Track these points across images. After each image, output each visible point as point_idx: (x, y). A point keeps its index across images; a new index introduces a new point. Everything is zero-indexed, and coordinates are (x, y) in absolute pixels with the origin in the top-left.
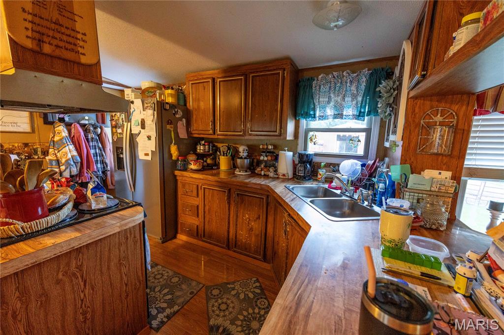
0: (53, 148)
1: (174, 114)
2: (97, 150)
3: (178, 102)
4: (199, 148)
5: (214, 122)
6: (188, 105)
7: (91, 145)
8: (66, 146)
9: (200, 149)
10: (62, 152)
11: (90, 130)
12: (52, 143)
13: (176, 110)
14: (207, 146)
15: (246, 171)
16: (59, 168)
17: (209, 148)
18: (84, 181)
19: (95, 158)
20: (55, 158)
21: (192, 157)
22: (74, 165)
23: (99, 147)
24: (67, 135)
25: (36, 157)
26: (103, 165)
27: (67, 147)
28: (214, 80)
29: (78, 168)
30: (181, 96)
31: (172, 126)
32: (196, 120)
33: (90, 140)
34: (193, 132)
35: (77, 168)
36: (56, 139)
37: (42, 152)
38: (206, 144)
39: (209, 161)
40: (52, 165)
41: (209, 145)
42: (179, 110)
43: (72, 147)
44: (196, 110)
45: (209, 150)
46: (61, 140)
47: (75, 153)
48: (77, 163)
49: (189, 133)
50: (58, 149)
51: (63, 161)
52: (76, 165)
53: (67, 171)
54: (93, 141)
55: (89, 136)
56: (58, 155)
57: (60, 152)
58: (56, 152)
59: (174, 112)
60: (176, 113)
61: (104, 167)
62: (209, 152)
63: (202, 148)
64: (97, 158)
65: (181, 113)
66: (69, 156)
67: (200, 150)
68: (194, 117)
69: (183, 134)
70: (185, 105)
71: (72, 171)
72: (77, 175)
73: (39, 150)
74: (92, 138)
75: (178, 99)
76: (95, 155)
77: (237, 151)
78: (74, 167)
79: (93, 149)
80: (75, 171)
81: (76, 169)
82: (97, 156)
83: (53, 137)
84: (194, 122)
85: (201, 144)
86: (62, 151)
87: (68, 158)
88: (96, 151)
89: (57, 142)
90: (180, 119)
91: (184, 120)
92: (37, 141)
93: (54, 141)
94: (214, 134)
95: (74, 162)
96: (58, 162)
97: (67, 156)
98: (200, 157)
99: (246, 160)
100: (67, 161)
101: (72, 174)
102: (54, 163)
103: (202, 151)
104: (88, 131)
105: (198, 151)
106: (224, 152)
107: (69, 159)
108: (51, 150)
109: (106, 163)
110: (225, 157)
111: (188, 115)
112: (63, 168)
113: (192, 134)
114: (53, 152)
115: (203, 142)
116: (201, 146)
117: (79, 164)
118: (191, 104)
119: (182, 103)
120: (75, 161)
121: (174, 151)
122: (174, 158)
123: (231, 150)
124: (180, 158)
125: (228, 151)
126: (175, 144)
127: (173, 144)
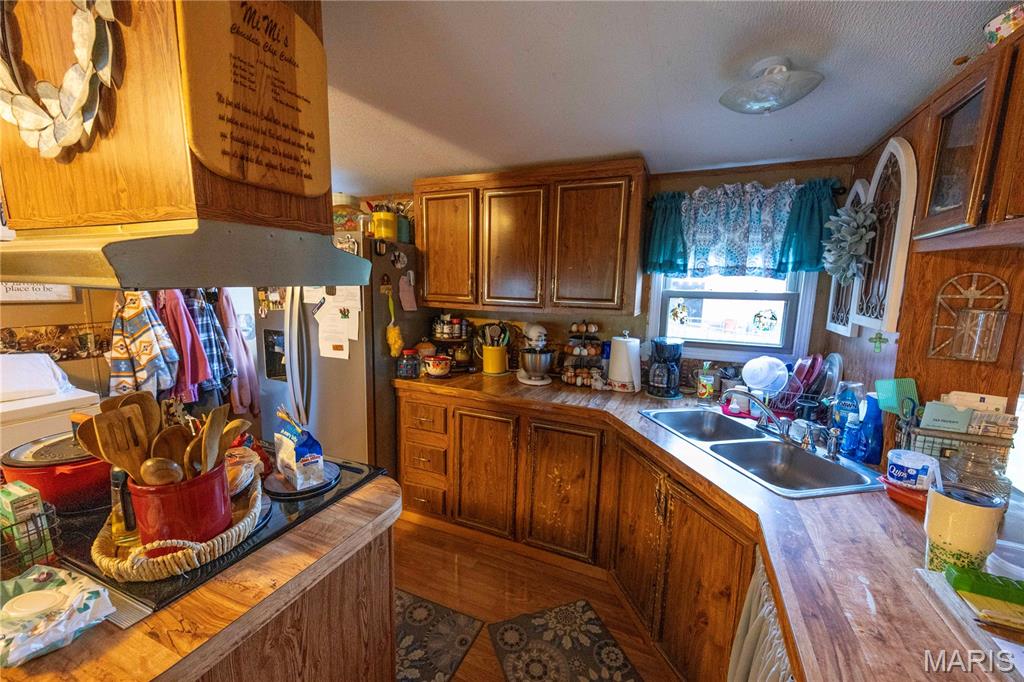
0: (122, 335)
1: (393, 262)
2: (212, 333)
3: (399, 237)
4: (439, 330)
5: (476, 278)
6: (418, 241)
7: (200, 323)
8: (149, 330)
9: (443, 331)
10: (141, 342)
12: (119, 324)
13: (397, 254)
14: (457, 326)
15: (543, 378)
16: (134, 376)
17: (461, 329)
19: (208, 350)
20: (126, 355)
21: (427, 350)
22: (167, 369)
23: (215, 327)
24: (151, 304)
25: (85, 354)
26: (224, 365)
27: (152, 331)
28: (476, 192)
29: (175, 375)
30: (405, 223)
31: (390, 287)
32: (435, 273)
33: (196, 312)
34: (430, 297)
35: (171, 374)
36: (128, 313)
37: (96, 342)
38: (455, 321)
39: (460, 356)
40: (119, 370)
41: (460, 324)
42: (402, 254)
43: (161, 330)
44: (436, 253)
45: (461, 333)
46: (138, 315)
47: (168, 343)
48: (173, 363)
49: (419, 298)
50: (132, 335)
51: (144, 360)
52: (169, 368)
53: (151, 382)
55: (196, 304)
56: (133, 348)
57: (137, 342)
58: (128, 341)
59: (392, 258)
60: (397, 259)
61: (225, 370)
62: (460, 337)
63: (446, 329)
64: (212, 351)
65: (405, 259)
66: (157, 350)
67: (442, 333)
68: (432, 267)
69: (409, 304)
70: (412, 241)
71: (161, 381)
72: (171, 389)
73: (91, 338)
74: (202, 309)
75: (399, 230)
76: (208, 344)
77: (520, 336)
78: (166, 374)
79: (202, 332)
80: (167, 381)
81: (169, 378)
82: (211, 347)
83: (121, 310)
84: (432, 277)
85: (443, 322)
86: (139, 340)
87: (153, 354)
88: (210, 336)
89: (130, 319)
90: (404, 272)
91: (411, 273)
92: (86, 321)
93: (122, 318)
94: (477, 302)
95: (166, 362)
96: (132, 363)
97: (152, 349)
98: (442, 347)
99: (543, 356)
100: (151, 361)
101: (163, 387)
102: (123, 366)
103: (446, 336)
104: (193, 295)
105: (438, 335)
106: (492, 340)
107: (156, 357)
108: (116, 339)
109: (229, 361)
110: (495, 348)
111: (419, 263)
112: (142, 375)
113: (426, 301)
114: (121, 343)
115: (447, 318)
116: (445, 327)
117: (177, 365)
118: (420, 243)
119: (405, 237)
120: (168, 359)
121: (394, 338)
122: (394, 353)
123: (508, 333)
124: (405, 352)
125: (502, 336)
126: (395, 325)
127: (391, 325)
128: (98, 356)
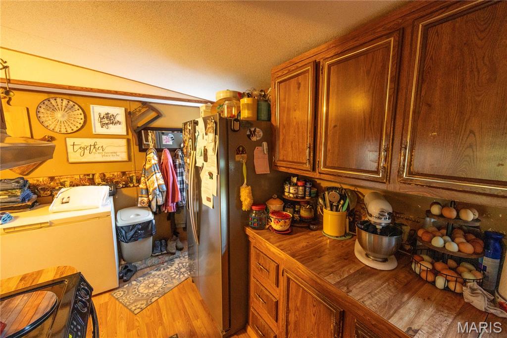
0: (144, 177)
1: (249, 136)
3: (258, 116)
4: (287, 190)
5: (314, 148)
6: (273, 119)
7: (178, 171)
9: (290, 191)
11: (178, 155)
12: (144, 171)
13: (253, 129)
14: (301, 188)
15: (385, 260)
16: (148, 197)
17: (305, 191)
18: (170, 211)
19: (182, 185)
20: (145, 187)
21: (275, 205)
22: (161, 195)
24: (156, 162)
25: (132, 185)
27: (155, 176)
28: (317, 66)
29: (164, 198)
30: (264, 106)
31: (245, 155)
32: (283, 143)
33: (177, 166)
34: (279, 164)
35: (162, 197)
36: (147, 166)
37: (137, 180)
38: (299, 184)
39: (304, 213)
40: (142, 194)
41: (304, 186)
42: (257, 129)
43: (159, 175)
44: (284, 127)
45: (305, 194)
46: (150, 168)
47: (162, 182)
48: (164, 192)
49: (272, 164)
50: (148, 177)
51: (151, 189)
52: (162, 194)
54: (180, 168)
55: (177, 161)
56: (148, 183)
57: (149, 180)
58: (146, 180)
59: (248, 133)
60: (253, 133)
62: (304, 198)
63: (292, 190)
64: (183, 186)
65: (261, 133)
66: (156, 185)
67: (289, 192)
68: (281, 137)
69: (262, 166)
70: (269, 119)
71: (158, 200)
72: (164, 204)
73: (135, 178)
75: (258, 111)
76: (182, 182)
78: (160, 197)
79: (179, 176)
80: (161, 201)
81: (161, 199)
82: (183, 184)
83: (145, 165)
84: (281, 147)
85: (290, 184)
88: (182, 178)
89: (147, 169)
90: (259, 143)
91: (265, 144)
92: (133, 170)
93: (145, 169)
94: (314, 169)
95: (160, 191)
96: (147, 191)
97: (154, 185)
98: (289, 204)
99: (385, 240)
101: (159, 204)
102: (144, 192)
103: (291, 195)
104: (176, 157)
105: (286, 194)
106: (331, 206)
108: (142, 178)
110: (335, 213)
111: (271, 136)
112: (151, 197)
113: (277, 166)
114: (144, 181)
115: (295, 180)
116: (291, 188)
117: (165, 193)
118: (277, 118)
119: (264, 116)
120: (161, 190)
121: (245, 196)
122: (245, 208)
123: (348, 200)
124: (254, 208)
125: (342, 202)
126: (248, 185)
127: (244, 185)
128: (137, 186)
